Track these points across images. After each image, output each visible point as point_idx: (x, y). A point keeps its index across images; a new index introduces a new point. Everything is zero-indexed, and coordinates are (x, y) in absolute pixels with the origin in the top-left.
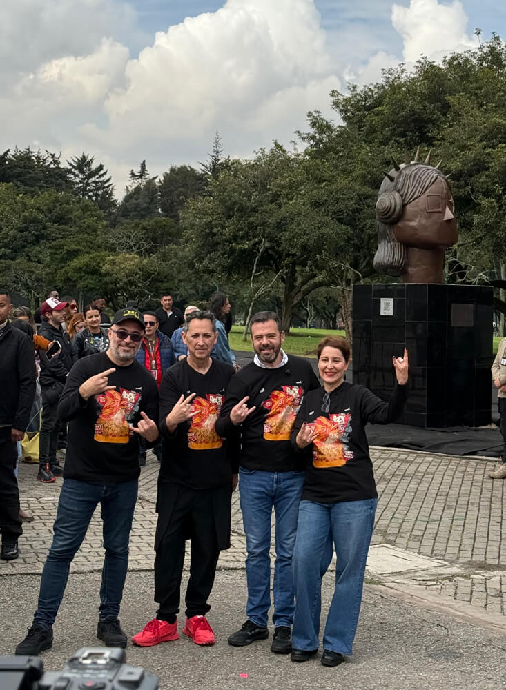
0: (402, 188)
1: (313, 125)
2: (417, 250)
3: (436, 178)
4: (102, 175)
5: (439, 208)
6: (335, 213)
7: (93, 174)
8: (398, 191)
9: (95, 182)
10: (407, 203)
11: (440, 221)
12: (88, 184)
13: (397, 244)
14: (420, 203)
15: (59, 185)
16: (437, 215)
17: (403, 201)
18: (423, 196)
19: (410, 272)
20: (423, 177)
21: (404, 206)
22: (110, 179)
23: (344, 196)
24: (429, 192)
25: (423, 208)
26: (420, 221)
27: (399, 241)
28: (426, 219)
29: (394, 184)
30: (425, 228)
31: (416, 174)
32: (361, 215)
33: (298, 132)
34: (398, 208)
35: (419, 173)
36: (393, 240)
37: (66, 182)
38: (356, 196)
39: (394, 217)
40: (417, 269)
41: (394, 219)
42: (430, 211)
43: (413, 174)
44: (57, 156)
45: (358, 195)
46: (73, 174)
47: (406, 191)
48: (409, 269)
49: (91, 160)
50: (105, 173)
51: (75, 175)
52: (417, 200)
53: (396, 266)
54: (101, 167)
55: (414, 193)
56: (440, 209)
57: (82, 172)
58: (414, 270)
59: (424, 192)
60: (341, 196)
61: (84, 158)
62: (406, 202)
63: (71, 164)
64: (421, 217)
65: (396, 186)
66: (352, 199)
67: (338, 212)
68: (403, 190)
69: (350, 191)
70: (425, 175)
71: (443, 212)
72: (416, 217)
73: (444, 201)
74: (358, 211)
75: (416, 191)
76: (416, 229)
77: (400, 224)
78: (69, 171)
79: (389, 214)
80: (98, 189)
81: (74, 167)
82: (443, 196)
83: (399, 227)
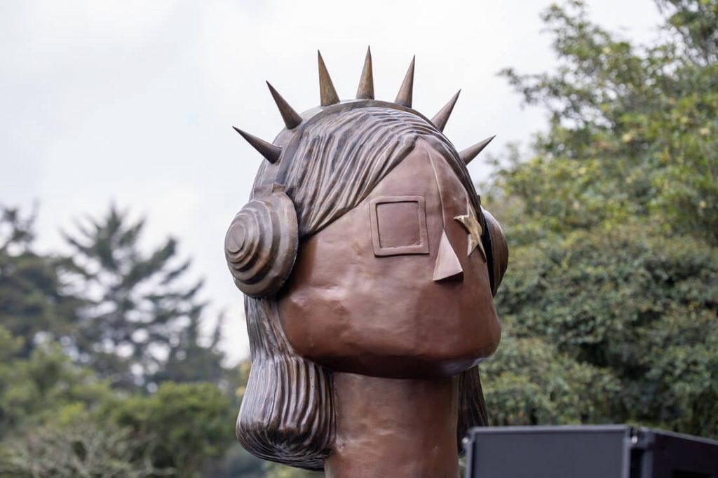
0: (301, 181)
1: (564, 48)
2: (358, 378)
3: (410, 149)
4: (174, 275)
5: (415, 240)
6: (566, 327)
7: (142, 271)
8: (290, 193)
9: (154, 299)
10: (315, 232)
11: (421, 282)
12: (128, 305)
13: (293, 360)
14: (354, 229)
15: (35, 310)
16: (409, 263)
17: (301, 221)
18: (364, 207)
19: (340, 450)
20: (368, 146)
21: (305, 239)
22: (200, 285)
23: (601, 270)
24: (383, 193)
25: (362, 244)
26: (355, 285)
27: (298, 351)
28: (376, 276)
29: (277, 169)
30: (370, 305)
31: (346, 135)
32: (657, 333)
33: (509, 73)
34: (285, 246)
35: (358, 133)
36: (282, 351)
37: (60, 299)
38: (642, 270)
39: (273, 273)
40: (364, 439)
41: (277, 279)
42: (386, 250)
43: (338, 135)
44: (23, 215)
45: (649, 267)
46: (81, 271)
47: (311, 193)
48: (339, 441)
49: (139, 227)
50: (185, 267)
51: (89, 277)
52: (344, 219)
53: (289, 432)
54: (170, 249)
55: (337, 196)
56: (420, 246)
57: (109, 263)
58: (352, 442)
59: (364, 190)
60: (590, 270)
61: (114, 222)
62: (312, 224)
63: (72, 242)
64: (359, 271)
65: (283, 176)
66: (626, 280)
67: (576, 325)
68: (303, 189)
69: (623, 253)
70: (375, 138)
71: (430, 255)
72: (342, 271)
73: (432, 220)
74: (649, 317)
75: (343, 186)
76: (342, 312)
77: (296, 299)
78: (68, 264)
79: (259, 264)
80: (162, 317)
81: (82, 249)
82: (433, 203)
83: (295, 306)
